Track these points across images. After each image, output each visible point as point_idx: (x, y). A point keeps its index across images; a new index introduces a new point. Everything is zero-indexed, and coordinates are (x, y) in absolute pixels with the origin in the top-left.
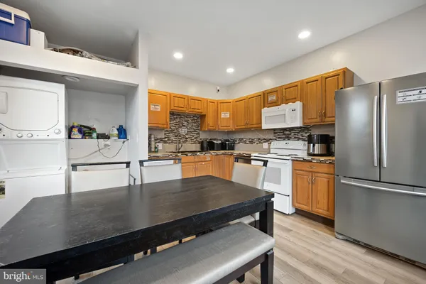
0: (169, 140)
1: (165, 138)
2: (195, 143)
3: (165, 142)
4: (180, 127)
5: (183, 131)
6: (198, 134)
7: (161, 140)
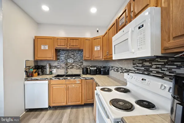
0: (60, 67)
1: (58, 66)
2: (79, 69)
3: (58, 68)
4: (69, 58)
5: (70, 61)
6: (82, 62)
7: (56, 67)
